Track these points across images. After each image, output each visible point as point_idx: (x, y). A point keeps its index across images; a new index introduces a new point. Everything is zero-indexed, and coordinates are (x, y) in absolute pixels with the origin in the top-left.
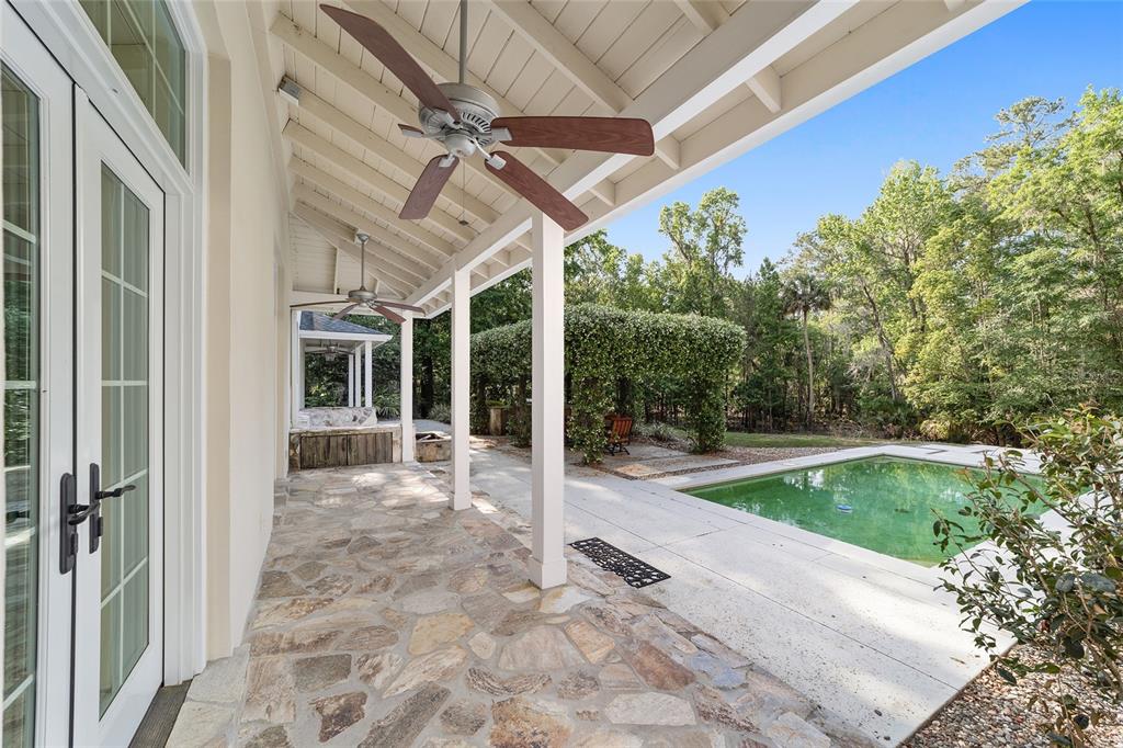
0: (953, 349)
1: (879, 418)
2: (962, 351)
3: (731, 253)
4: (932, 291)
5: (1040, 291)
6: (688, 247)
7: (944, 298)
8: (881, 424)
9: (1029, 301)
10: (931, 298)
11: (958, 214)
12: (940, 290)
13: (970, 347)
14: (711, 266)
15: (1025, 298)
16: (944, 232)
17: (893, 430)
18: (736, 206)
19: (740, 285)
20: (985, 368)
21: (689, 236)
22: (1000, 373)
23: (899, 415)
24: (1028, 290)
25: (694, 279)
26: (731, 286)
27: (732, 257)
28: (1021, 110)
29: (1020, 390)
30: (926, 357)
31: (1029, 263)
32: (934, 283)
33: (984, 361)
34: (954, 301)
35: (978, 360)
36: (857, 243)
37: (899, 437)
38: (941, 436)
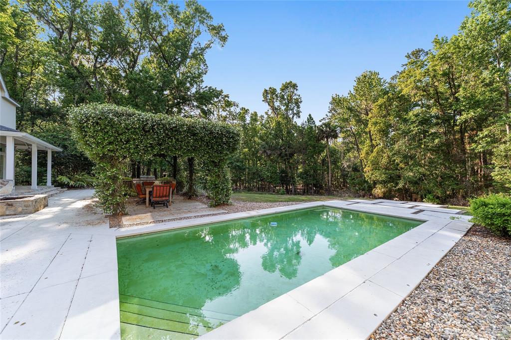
0: (384, 155)
1: (357, 188)
2: (388, 157)
3: (295, 112)
4: (375, 127)
5: (418, 128)
6: (276, 109)
7: (379, 131)
8: (357, 191)
9: (414, 132)
10: (375, 131)
11: (386, 93)
12: (378, 127)
13: (391, 154)
14: (286, 118)
15: (412, 131)
16: (381, 101)
17: (362, 193)
18: (297, 90)
19: (299, 127)
20: (398, 165)
21: (277, 104)
22: (403, 166)
23: (365, 187)
24: (414, 127)
25: (278, 123)
26: (295, 127)
27: (296, 114)
28: (415, 54)
29: (411, 174)
30: (372, 158)
31: (414, 115)
32: (376, 124)
33: (397, 161)
34: (384, 132)
35: (395, 160)
36: (346, 107)
37: (364, 196)
38: (380, 196)
